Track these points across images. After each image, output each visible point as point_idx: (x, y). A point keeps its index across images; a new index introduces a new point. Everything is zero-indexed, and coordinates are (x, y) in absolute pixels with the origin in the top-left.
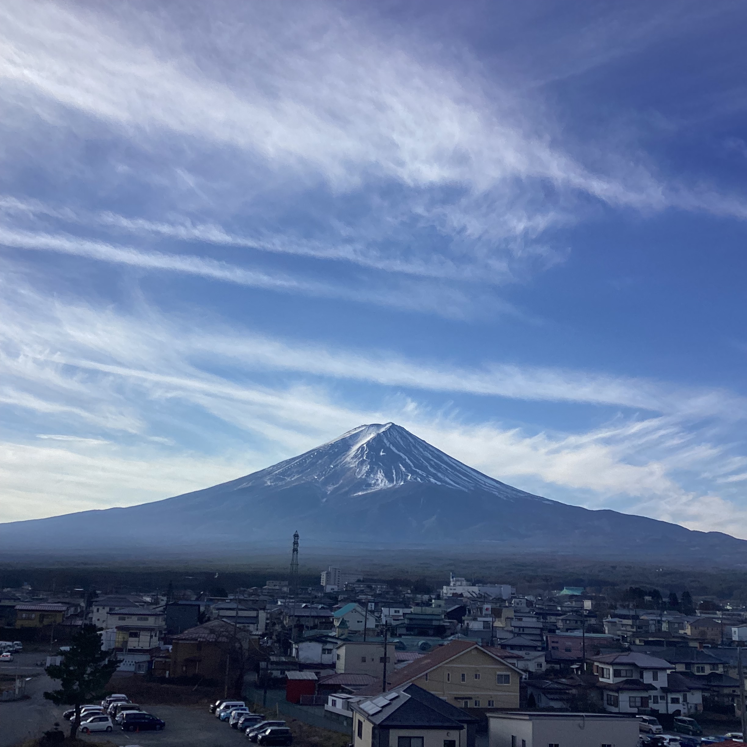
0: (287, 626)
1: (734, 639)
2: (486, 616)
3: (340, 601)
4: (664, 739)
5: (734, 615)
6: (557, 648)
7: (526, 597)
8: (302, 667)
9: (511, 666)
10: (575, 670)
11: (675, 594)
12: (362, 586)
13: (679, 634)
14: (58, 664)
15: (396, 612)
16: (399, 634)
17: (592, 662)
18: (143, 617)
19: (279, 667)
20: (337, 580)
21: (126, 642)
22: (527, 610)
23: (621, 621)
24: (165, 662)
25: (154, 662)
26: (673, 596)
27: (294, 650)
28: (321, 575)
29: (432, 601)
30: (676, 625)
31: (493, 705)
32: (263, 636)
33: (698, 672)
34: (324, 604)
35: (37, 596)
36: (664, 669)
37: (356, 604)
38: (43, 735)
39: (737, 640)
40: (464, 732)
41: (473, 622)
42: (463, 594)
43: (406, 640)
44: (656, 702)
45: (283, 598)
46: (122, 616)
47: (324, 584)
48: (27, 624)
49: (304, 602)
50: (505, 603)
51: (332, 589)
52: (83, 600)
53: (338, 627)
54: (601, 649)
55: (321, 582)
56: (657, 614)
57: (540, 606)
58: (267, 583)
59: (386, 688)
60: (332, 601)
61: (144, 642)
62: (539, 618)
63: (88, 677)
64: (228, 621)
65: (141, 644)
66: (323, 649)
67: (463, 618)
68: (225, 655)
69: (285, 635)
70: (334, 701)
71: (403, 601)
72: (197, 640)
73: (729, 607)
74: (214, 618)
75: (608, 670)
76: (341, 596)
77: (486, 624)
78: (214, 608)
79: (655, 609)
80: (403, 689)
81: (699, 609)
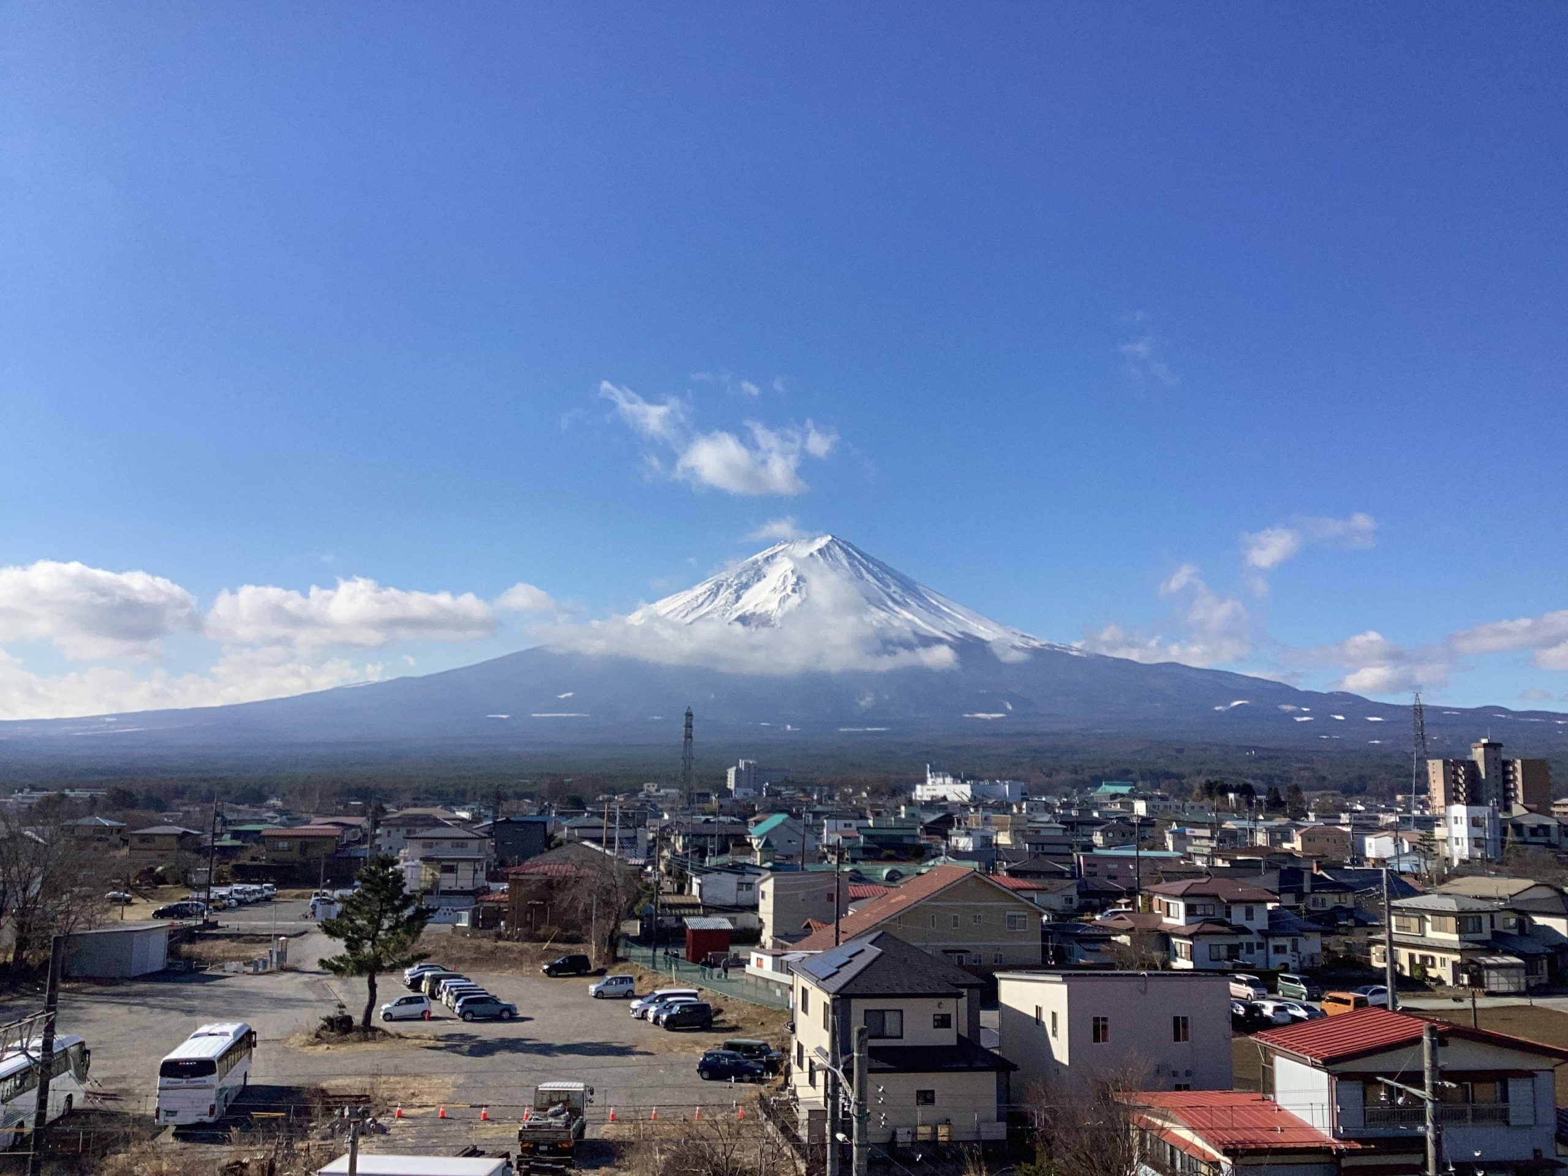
1: (1368, 855)
3: (758, 812)
4: (1264, 1007)
5: (1367, 818)
6: (1095, 874)
7: (1044, 799)
8: (711, 910)
9: (1027, 902)
10: (1124, 905)
11: (1277, 789)
12: (791, 787)
13: (1283, 848)
14: (333, 916)
15: (846, 825)
16: (851, 859)
17: (1151, 894)
18: (459, 842)
19: (672, 912)
20: (752, 780)
22: (1047, 817)
23: (1194, 832)
24: (500, 908)
25: (481, 908)
26: (1273, 792)
27: (695, 886)
28: (727, 773)
29: (899, 808)
30: (1279, 836)
31: (1001, 962)
32: (645, 866)
33: (1315, 905)
34: (734, 816)
35: (292, 815)
36: (1264, 902)
37: (784, 816)
38: (322, 1022)
39: (1374, 857)
40: (963, 1002)
41: (965, 838)
42: (947, 796)
43: (863, 867)
44: (1250, 951)
45: (672, 809)
46: (427, 842)
47: (733, 787)
48: (281, 857)
49: (704, 815)
50: (1013, 808)
51: (745, 794)
52: (365, 818)
53: (759, 851)
54: (1162, 875)
55: (729, 783)
56: (1250, 820)
57: (1066, 812)
58: (645, 786)
59: (840, 939)
60: (746, 813)
61: (464, 878)
62: (1065, 830)
63: (386, 935)
64: (593, 846)
65: (461, 883)
66: (739, 884)
67: (950, 832)
68: (590, 895)
69: (679, 864)
70: (760, 961)
71: (855, 809)
72: (546, 874)
73: (1360, 808)
74: (569, 842)
75: (1176, 906)
76: (759, 804)
77: (985, 841)
78: (567, 826)
79: (1244, 812)
80: (869, 941)
81: (1314, 811)
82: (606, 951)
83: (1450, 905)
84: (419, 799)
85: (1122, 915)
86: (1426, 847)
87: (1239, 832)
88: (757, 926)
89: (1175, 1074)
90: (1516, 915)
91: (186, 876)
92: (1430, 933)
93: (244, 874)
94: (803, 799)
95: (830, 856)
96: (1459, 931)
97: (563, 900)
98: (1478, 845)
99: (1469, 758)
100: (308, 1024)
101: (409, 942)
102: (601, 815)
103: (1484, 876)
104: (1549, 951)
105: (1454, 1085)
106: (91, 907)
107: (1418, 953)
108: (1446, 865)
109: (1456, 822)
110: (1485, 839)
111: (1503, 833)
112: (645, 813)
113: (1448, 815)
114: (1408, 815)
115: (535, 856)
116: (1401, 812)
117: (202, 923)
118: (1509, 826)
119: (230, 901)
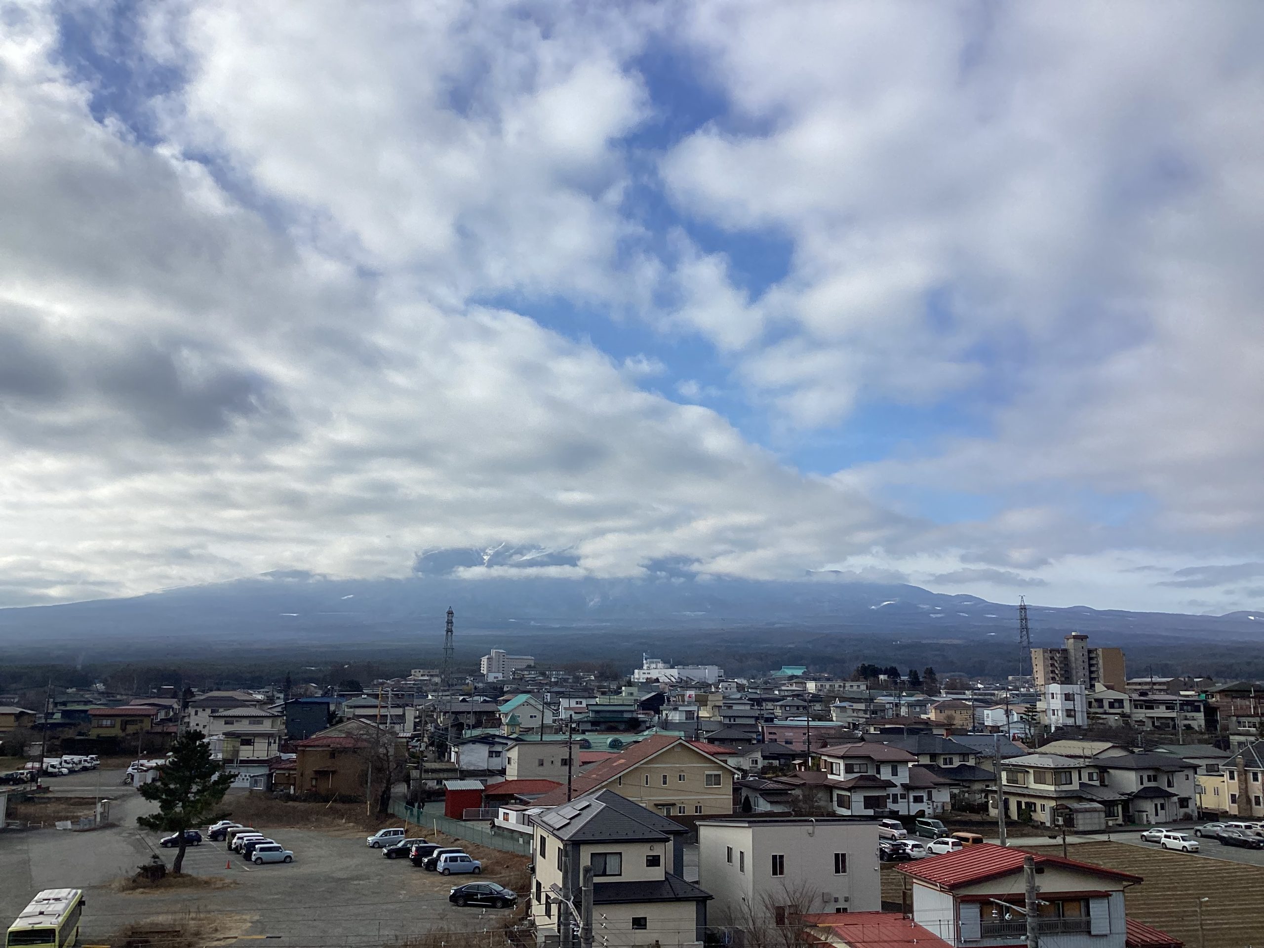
0: (441, 725)
1: (986, 724)
2: (689, 704)
3: (506, 692)
4: (906, 845)
5: (985, 694)
6: (776, 739)
7: (736, 680)
8: (465, 774)
9: (722, 764)
10: (797, 766)
11: (916, 671)
12: (533, 673)
13: (921, 719)
14: (149, 781)
15: (577, 703)
16: (581, 730)
17: (819, 756)
18: (255, 719)
19: (435, 775)
20: (501, 666)
21: (236, 752)
22: (738, 695)
23: (852, 706)
24: (289, 774)
25: (274, 774)
26: (914, 675)
27: (453, 754)
28: (481, 659)
29: (622, 689)
30: (918, 709)
31: (701, 811)
32: (412, 738)
33: (945, 764)
34: (486, 696)
35: (113, 697)
36: (906, 762)
37: (529, 696)
39: (991, 725)
40: (670, 847)
41: (673, 712)
42: (659, 678)
43: (592, 737)
44: (895, 801)
45: (434, 691)
46: (229, 720)
47: (485, 673)
48: (104, 732)
49: (461, 695)
50: (711, 687)
51: (495, 678)
52: (176, 700)
53: (507, 724)
54: (828, 740)
55: (482, 669)
56: (895, 696)
57: (753, 691)
58: (413, 672)
59: (572, 796)
60: (497, 692)
61: (260, 750)
62: (753, 705)
63: (194, 797)
64: (368, 722)
65: (257, 754)
66: (490, 752)
67: (661, 708)
68: (366, 763)
69: (441, 736)
70: (506, 814)
71: (586, 689)
72: (329, 746)
73: (980, 686)
74: (349, 719)
75: (838, 765)
76: (507, 686)
77: (690, 714)
78: (347, 706)
79: (892, 690)
80: (595, 797)
81: (945, 688)
82: (378, 809)
83: (1048, 762)
84: (222, 684)
85: (796, 773)
86: (1030, 716)
87: (887, 706)
89: (836, 900)
90: (1098, 771)
91: (22, 750)
92: (1033, 785)
93: (71, 747)
94: (542, 682)
95: (564, 729)
96: (1055, 783)
97: (343, 767)
98: (1069, 716)
99: (1063, 647)
100: (127, 872)
101: (214, 804)
102: (376, 696)
103: (1075, 739)
104: (1123, 798)
105: (1047, 903)
107: (1024, 800)
108: (1045, 731)
109: (1053, 698)
110: (1075, 710)
111: (1088, 705)
112: (413, 694)
113: (1047, 692)
114: (1018, 692)
115: (320, 731)
116: (1011, 690)
117: (35, 788)
118: (1093, 700)
119: (60, 770)
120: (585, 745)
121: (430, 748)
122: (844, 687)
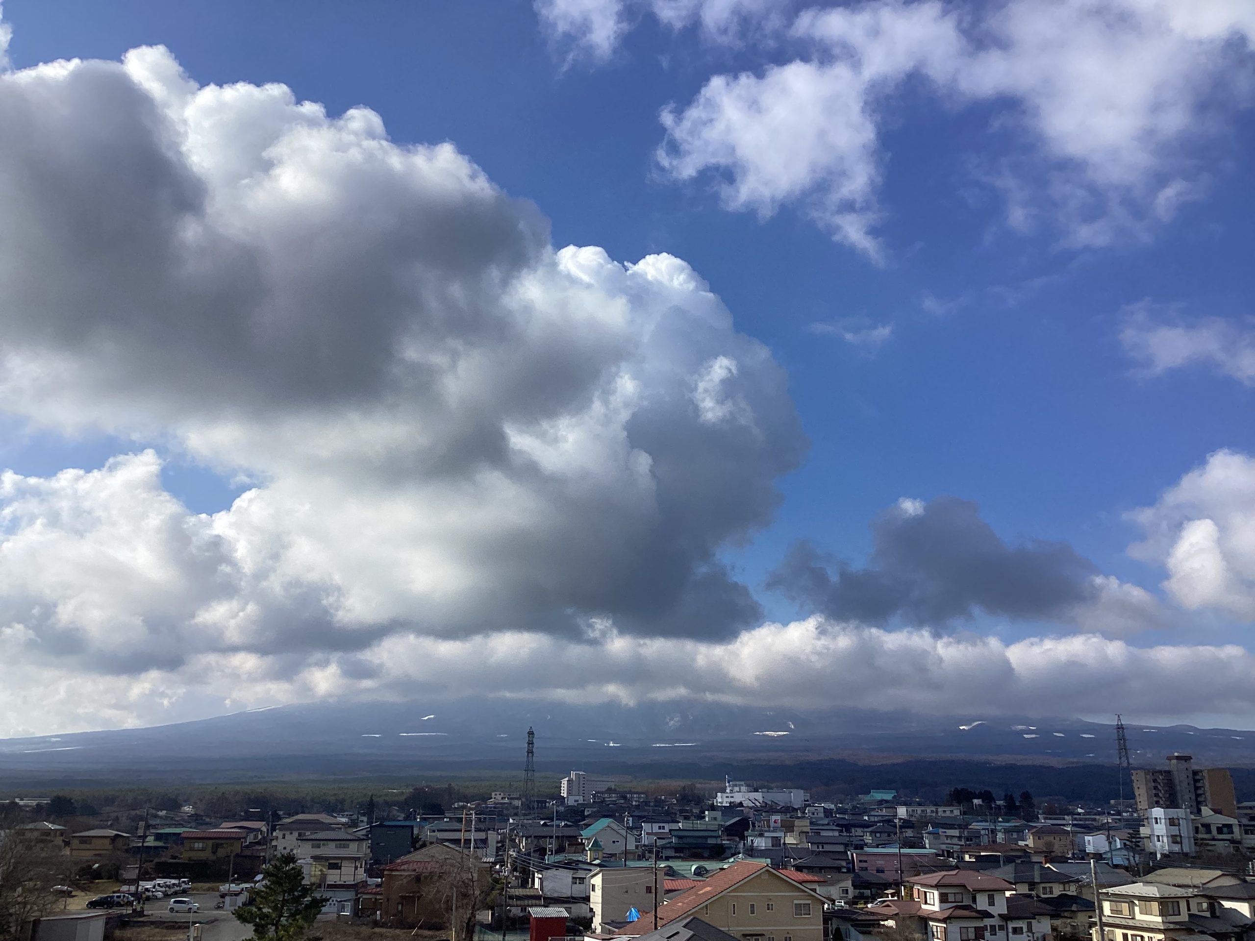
0: (524, 850)
1: (1087, 851)
2: (775, 830)
3: (588, 816)
5: (1086, 819)
6: (866, 869)
7: (823, 805)
8: (550, 901)
9: (812, 893)
10: (890, 895)
11: (1012, 796)
12: (613, 795)
13: (1019, 845)
14: (242, 905)
15: (660, 827)
16: (666, 857)
17: (912, 885)
18: (342, 843)
19: (519, 902)
20: (581, 788)
21: (324, 877)
22: (826, 821)
23: (945, 832)
24: (376, 899)
25: (361, 899)
26: (1009, 799)
27: (537, 880)
28: (560, 782)
29: (704, 813)
30: (1015, 835)
32: (495, 863)
33: (1045, 893)
34: (568, 820)
35: (202, 820)
36: (1003, 891)
37: (611, 820)
39: (1093, 852)
41: (759, 838)
42: (743, 802)
43: (675, 863)
44: (993, 932)
45: (515, 815)
46: (317, 843)
47: (565, 795)
48: (195, 855)
49: (542, 819)
50: (797, 812)
51: (576, 800)
52: (264, 823)
53: (590, 849)
54: (921, 868)
55: (562, 791)
56: (991, 822)
57: (841, 816)
58: (493, 794)
59: (659, 924)
60: (578, 816)
61: (347, 874)
62: (841, 831)
64: (451, 846)
65: (344, 878)
66: (573, 878)
67: (746, 833)
68: (451, 888)
69: (524, 861)
71: (668, 813)
72: (415, 870)
73: (1080, 810)
74: (431, 843)
75: (932, 894)
76: (589, 809)
77: (776, 841)
78: (430, 829)
79: (986, 815)
80: (682, 925)
81: (1044, 813)
82: (464, 936)
83: (1154, 891)
84: (308, 807)
85: (888, 903)
86: (1134, 843)
88: (589, 915)
90: (1208, 901)
91: (118, 873)
92: (1139, 916)
93: (165, 870)
94: (623, 805)
95: (647, 855)
96: (1162, 914)
97: (429, 892)
98: (1175, 842)
99: (1166, 769)
102: (460, 820)
103: (1182, 867)
104: (1236, 930)
106: (44, 897)
107: (1130, 933)
108: (1150, 858)
109: (1157, 823)
110: (1181, 837)
111: (1195, 831)
112: (495, 818)
113: (1150, 817)
114: (1119, 817)
115: (405, 855)
116: (1113, 815)
117: (131, 912)
118: (1200, 826)
119: (154, 893)
120: (671, 873)
121: (515, 873)
122: (937, 812)
